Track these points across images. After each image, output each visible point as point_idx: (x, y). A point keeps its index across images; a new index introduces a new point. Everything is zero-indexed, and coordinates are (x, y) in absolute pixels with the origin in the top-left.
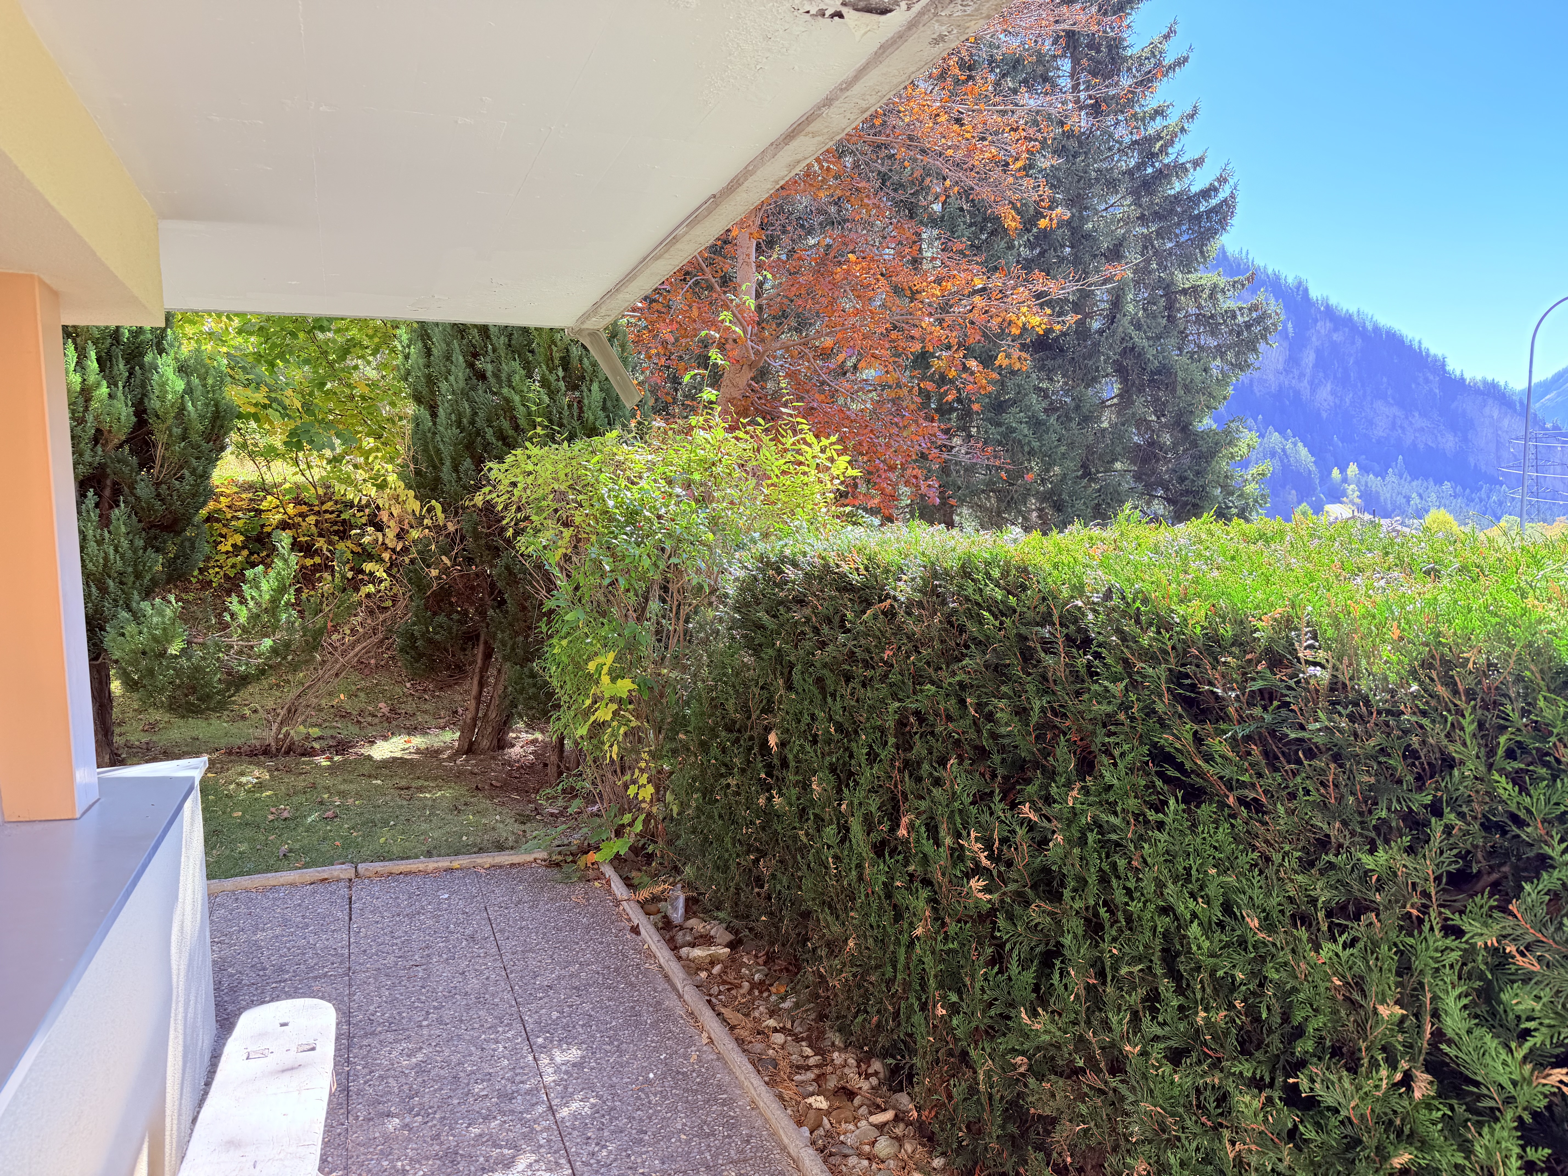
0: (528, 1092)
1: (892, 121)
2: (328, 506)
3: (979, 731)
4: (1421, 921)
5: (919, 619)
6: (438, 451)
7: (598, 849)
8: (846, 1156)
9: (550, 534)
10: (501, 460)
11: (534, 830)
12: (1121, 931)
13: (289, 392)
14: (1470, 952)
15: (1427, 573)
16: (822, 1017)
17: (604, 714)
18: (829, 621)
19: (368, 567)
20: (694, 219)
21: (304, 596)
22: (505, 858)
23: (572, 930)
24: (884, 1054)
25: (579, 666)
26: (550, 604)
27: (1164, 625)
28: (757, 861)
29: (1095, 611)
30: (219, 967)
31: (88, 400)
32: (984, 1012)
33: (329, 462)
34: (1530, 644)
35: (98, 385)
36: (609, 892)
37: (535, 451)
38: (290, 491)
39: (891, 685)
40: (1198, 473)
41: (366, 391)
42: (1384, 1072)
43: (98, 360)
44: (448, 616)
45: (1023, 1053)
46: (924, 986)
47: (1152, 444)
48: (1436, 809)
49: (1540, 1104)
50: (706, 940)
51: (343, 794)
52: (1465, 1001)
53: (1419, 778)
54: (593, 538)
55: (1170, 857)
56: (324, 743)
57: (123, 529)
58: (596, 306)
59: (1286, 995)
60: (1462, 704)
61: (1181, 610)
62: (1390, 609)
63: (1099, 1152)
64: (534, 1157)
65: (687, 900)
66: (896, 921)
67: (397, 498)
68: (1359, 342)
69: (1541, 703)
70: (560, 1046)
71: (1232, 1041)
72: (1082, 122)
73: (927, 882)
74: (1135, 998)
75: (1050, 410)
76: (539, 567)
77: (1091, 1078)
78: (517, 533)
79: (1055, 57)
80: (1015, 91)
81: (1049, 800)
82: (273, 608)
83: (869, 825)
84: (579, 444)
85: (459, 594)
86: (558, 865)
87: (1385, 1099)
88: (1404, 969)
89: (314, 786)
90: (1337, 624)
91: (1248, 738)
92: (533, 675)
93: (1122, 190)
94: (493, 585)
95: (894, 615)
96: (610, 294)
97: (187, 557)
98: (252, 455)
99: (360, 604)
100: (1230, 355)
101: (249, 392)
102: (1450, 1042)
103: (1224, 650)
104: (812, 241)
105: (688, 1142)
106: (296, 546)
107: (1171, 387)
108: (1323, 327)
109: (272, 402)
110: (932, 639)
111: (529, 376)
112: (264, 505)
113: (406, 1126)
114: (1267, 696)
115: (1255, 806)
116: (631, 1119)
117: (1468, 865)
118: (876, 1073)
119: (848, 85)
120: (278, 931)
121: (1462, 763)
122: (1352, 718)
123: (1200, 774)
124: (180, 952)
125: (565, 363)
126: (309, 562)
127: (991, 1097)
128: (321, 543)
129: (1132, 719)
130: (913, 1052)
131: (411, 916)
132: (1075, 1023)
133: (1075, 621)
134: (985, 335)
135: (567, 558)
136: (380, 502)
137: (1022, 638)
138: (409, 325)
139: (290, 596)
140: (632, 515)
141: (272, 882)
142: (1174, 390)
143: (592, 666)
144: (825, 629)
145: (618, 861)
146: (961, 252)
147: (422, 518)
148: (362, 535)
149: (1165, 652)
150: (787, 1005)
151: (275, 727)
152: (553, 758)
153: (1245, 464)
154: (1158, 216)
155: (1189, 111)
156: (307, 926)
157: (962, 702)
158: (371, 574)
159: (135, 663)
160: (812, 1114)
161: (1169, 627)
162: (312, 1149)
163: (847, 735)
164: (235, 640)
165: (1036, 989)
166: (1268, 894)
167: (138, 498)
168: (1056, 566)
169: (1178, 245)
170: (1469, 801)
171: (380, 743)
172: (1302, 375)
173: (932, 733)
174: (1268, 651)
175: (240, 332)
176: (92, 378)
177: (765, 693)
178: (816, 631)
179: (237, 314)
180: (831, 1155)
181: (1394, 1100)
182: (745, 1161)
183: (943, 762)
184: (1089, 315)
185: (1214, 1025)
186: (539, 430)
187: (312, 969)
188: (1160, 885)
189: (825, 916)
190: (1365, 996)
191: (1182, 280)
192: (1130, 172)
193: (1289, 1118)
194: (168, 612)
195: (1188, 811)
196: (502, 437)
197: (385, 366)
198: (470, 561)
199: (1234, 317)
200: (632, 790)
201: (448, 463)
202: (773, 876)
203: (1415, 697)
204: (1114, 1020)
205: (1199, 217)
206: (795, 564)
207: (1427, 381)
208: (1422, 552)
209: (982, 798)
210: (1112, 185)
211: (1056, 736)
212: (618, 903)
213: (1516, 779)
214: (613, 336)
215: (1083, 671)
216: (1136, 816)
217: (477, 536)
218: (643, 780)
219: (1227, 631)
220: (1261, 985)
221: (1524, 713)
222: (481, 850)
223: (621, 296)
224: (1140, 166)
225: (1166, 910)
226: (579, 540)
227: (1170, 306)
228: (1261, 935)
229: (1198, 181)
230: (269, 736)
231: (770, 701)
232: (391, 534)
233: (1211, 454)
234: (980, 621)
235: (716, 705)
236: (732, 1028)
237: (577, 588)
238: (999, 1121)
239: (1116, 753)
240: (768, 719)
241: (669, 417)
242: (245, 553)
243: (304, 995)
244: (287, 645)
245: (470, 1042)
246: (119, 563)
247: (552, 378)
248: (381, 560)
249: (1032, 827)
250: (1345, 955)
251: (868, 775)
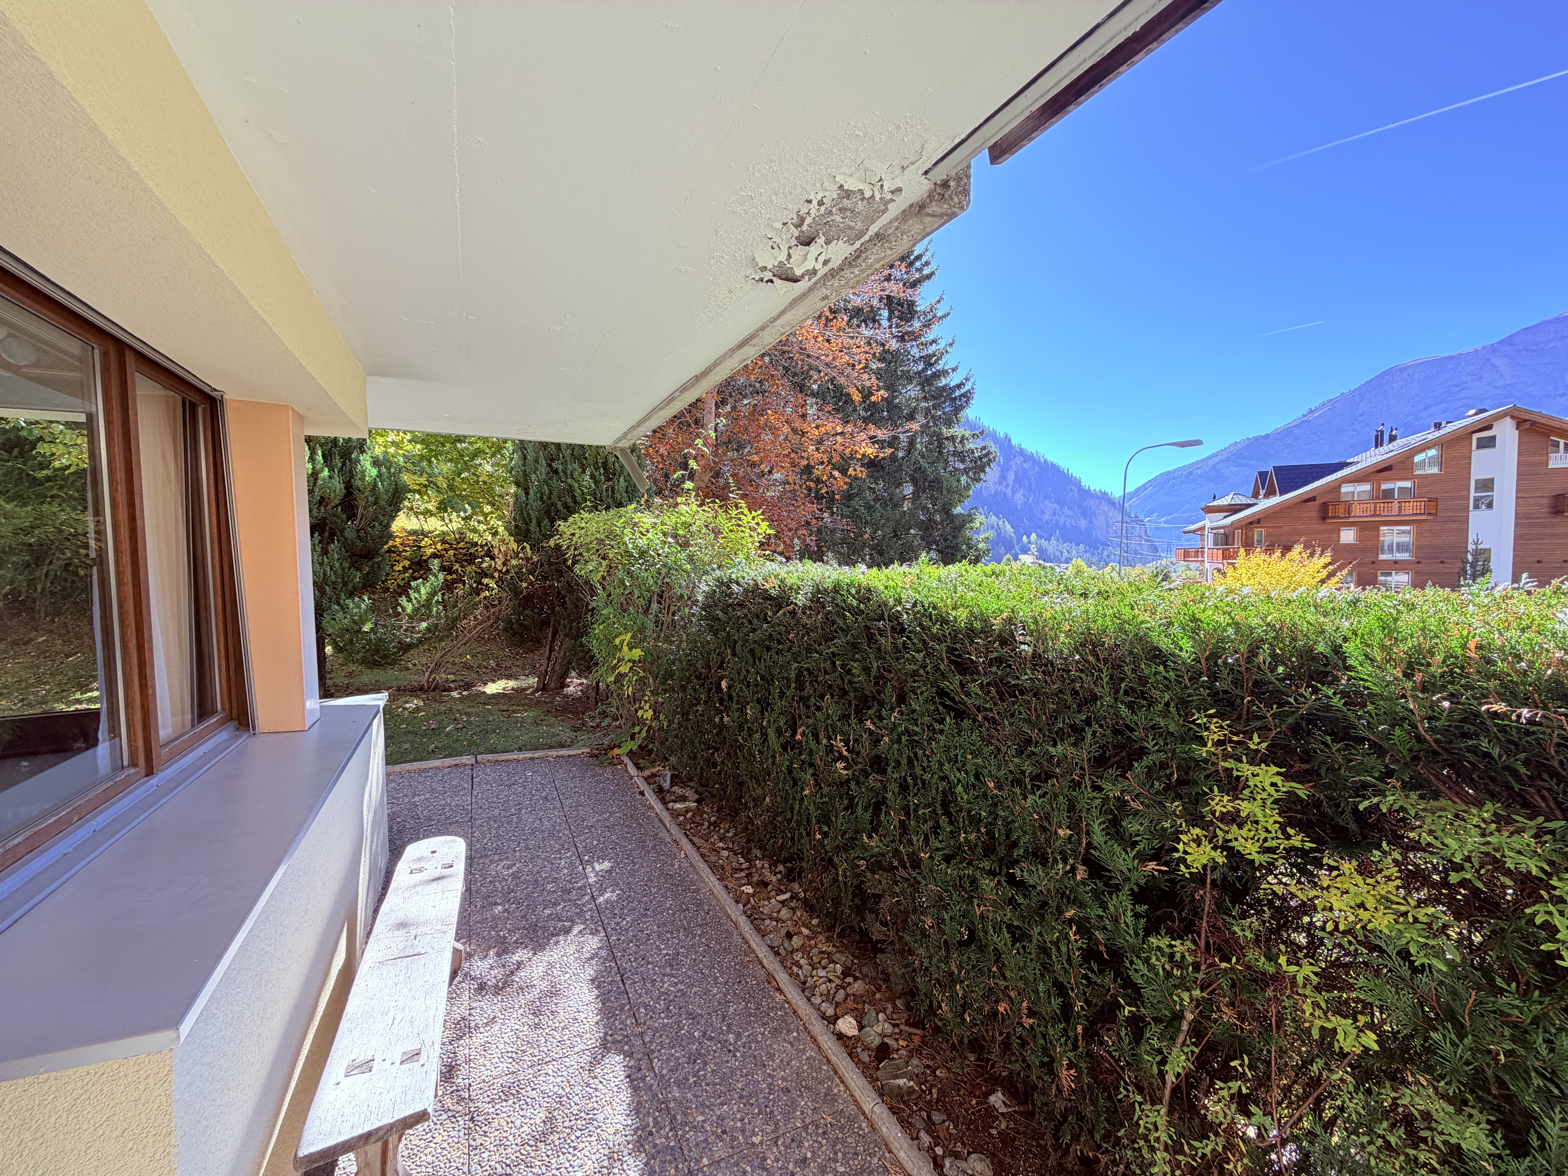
0: (580, 888)
1: (792, 339)
2: (462, 545)
3: (842, 679)
4: (1080, 783)
5: (810, 616)
6: (529, 514)
7: (620, 747)
8: (763, 920)
9: (594, 563)
10: (566, 520)
11: (583, 736)
12: (919, 790)
13: (441, 478)
14: (1106, 799)
15: (1081, 595)
16: (749, 841)
17: (624, 669)
18: (758, 617)
19: (486, 581)
20: (684, 389)
21: (446, 597)
22: (564, 752)
23: (605, 793)
24: (784, 862)
25: (610, 641)
26: (593, 605)
27: (944, 621)
28: (713, 753)
29: (907, 613)
30: (392, 818)
31: (316, 480)
32: (842, 836)
33: (463, 519)
34: (1137, 635)
35: (322, 470)
36: (627, 771)
37: (586, 515)
38: (438, 536)
39: (793, 654)
40: (954, 536)
41: (486, 479)
42: (1060, 866)
43: (323, 456)
44: (532, 610)
45: (864, 859)
46: (809, 822)
47: (930, 520)
48: (1088, 722)
49: (1142, 882)
50: (683, 799)
51: (468, 714)
52: (1104, 826)
53: (1079, 706)
54: (620, 567)
55: (947, 749)
56: (457, 684)
57: (336, 556)
58: (625, 434)
59: (1008, 824)
60: (1101, 666)
61: (954, 613)
62: (1064, 614)
63: (906, 913)
64: (583, 927)
65: (672, 776)
66: (793, 787)
67: (503, 541)
68: (1037, 468)
69: (1143, 666)
70: (598, 861)
71: (979, 850)
72: (894, 345)
73: (811, 765)
74: (926, 827)
75: (876, 500)
76: (587, 582)
77: (902, 872)
78: (574, 563)
79: (879, 309)
80: (858, 326)
81: (881, 718)
82: (428, 604)
83: (779, 732)
84: (612, 512)
85: (539, 598)
86: (596, 756)
87: (1061, 880)
88: (1072, 808)
89: (451, 709)
90: (1036, 622)
91: (989, 684)
92: (582, 645)
93: (915, 382)
94: (559, 593)
95: (795, 614)
96: (633, 428)
97: (375, 573)
98: (417, 514)
99: (480, 602)
100: (971, 474)
101: (416, 477)
102: (1095, 848)
103: (976, 636)
104: (745, 402)
105: (673, 914)
106: (443, 568)
107: (940, 490)
108: (1019, 460)
109: (431, 483)
110: (817, 628)
111: (584, 472)
112: (423, 544)
113: (505, 911)
114: (999, 661)
115: (993, 721)
116: (640, 902)
117: (1104, 752)
118: (780, 872)
119: (775, 319)
120: (428, 796)
121: (1101, 697)
122: (1044, 672)
123: (962, 702)
124: (369, 810)
125: (605, 465)
126: (449, 577)
127: (845, 883)
128: (457, 566)
129: (927, 673)
130: (802, 859)
131: (509, 786)
132: (893, 841)
133: (897, 618)
134: (842, 457)
135: (604, 578)
136: (494, 543)
137: (867, 628)
138: (513, 441)
139: (439, 598)
140: (643, 553)
141: (425, 767)
142: (941, 492)
143: (617, 641)
144: (755, 621)
145: (631, 754)
146: (829, 412)
147: (518, 553)
148: (482, 563)
149: (944, 636)
150: (730, 834)
151: (427, 675)
152: (593, 694)
153: (978, 531)
154: (934, 397)
155: (950, 341)
156: (446, 792)
157: (834, 664)
158: (487, 585)
159: (341, 636)
160: (744, 896)
161: (947, 622)
162: (451, 927)
163: (767, 682)
164: (405, 623)
165: (871, 823)
166: (999, 769)
167: (346, 539)
168: (886, 588)
169: (944, 413)
170: (1105, 718)
171: (490, 684)
172: (1007, 485)
173: (816, 681)
174: (1000, 635)
175: (410, 441)
176: (319, 467)
177: (720, 658)
178: (750, 622)
179: (410, 432)
180: (756, 919)
181: (1066, 880)
182: (706, 924)
183: (822, 697)
184: (897, 449)
185: (969, 841)
186: (588, 503)
187: (449, 818)
188: (941, 764)
189: (752, 784)
190: (1050, 823)
191: (946, 432)
192: (919, 373)
193: (1010, 892)
194: (363, 606)
195: (956, 723)
196: (566, 506)
197: (498, 464)
198: (545, 578)
199: (973, 453)
200: (640, 713)
201: (534, 521)
202: (723, 762)
203: (1078, 662)
204: (915, 839)
205: (955, 399)
206: (738, 583)
207: (1072, 491)
208: (1078, 584)
209: (845, 717)
210: (910, 380)
211: (885, 683)
212: (632, 778)
213: (1130, 706)
214: (633, 451)
215: (901, 646)
216: (928, 727)
217: (550, 564)
218: (647, 707)
219: (978, 625)
220: (995, 819)
221: (1134, 671)
222: (551, 747)
223: (640, 429)
224: (925, 370)
225: (944, 778)
226: (611, 568)
227: (940, 446)
228: (995, 792)
229: (953, 380)
230: (424, 679)
231: (723, 662)
232: (499, 562)
233: (962, 526)
234: (844, 618)
235: (690, 664)
236: (699, 848)
237: (609, 595)
238: (850, 897)
239: (919, 692)
240: (721, 672)
241: (664, 498)
242: (411, 571)
243: (443, 834)
244: (436, 626)
245: (544, 860)
246: (333, 577)
247: (597, 474)
248: (493, 577)
249: (871, 733)
250: (1039, 802)
251: (779, 704)
